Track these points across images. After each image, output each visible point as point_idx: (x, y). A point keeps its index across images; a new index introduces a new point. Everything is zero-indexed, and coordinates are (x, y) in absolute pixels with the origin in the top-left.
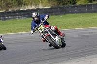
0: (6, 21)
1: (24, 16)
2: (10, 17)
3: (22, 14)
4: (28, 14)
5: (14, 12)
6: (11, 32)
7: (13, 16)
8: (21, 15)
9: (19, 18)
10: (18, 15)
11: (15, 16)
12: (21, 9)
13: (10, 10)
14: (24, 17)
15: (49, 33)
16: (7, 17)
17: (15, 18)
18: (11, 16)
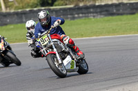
0: (76, 20)
1: (101, 13)
2: (81, 15)
3: (98, 10)
4: (107, 11)
5: (87, 8)
6: (82, 36)
7: (85, 13)
8: (97, 13)
9: (94, 16)
10: (93, 13)
11: (88, 13)
12: (97, 4)
13: (81, 5)
14: (101, 15)
15: (55, 50)
16: (76, 16)
17: (88, 17)
18: (82, 13)
